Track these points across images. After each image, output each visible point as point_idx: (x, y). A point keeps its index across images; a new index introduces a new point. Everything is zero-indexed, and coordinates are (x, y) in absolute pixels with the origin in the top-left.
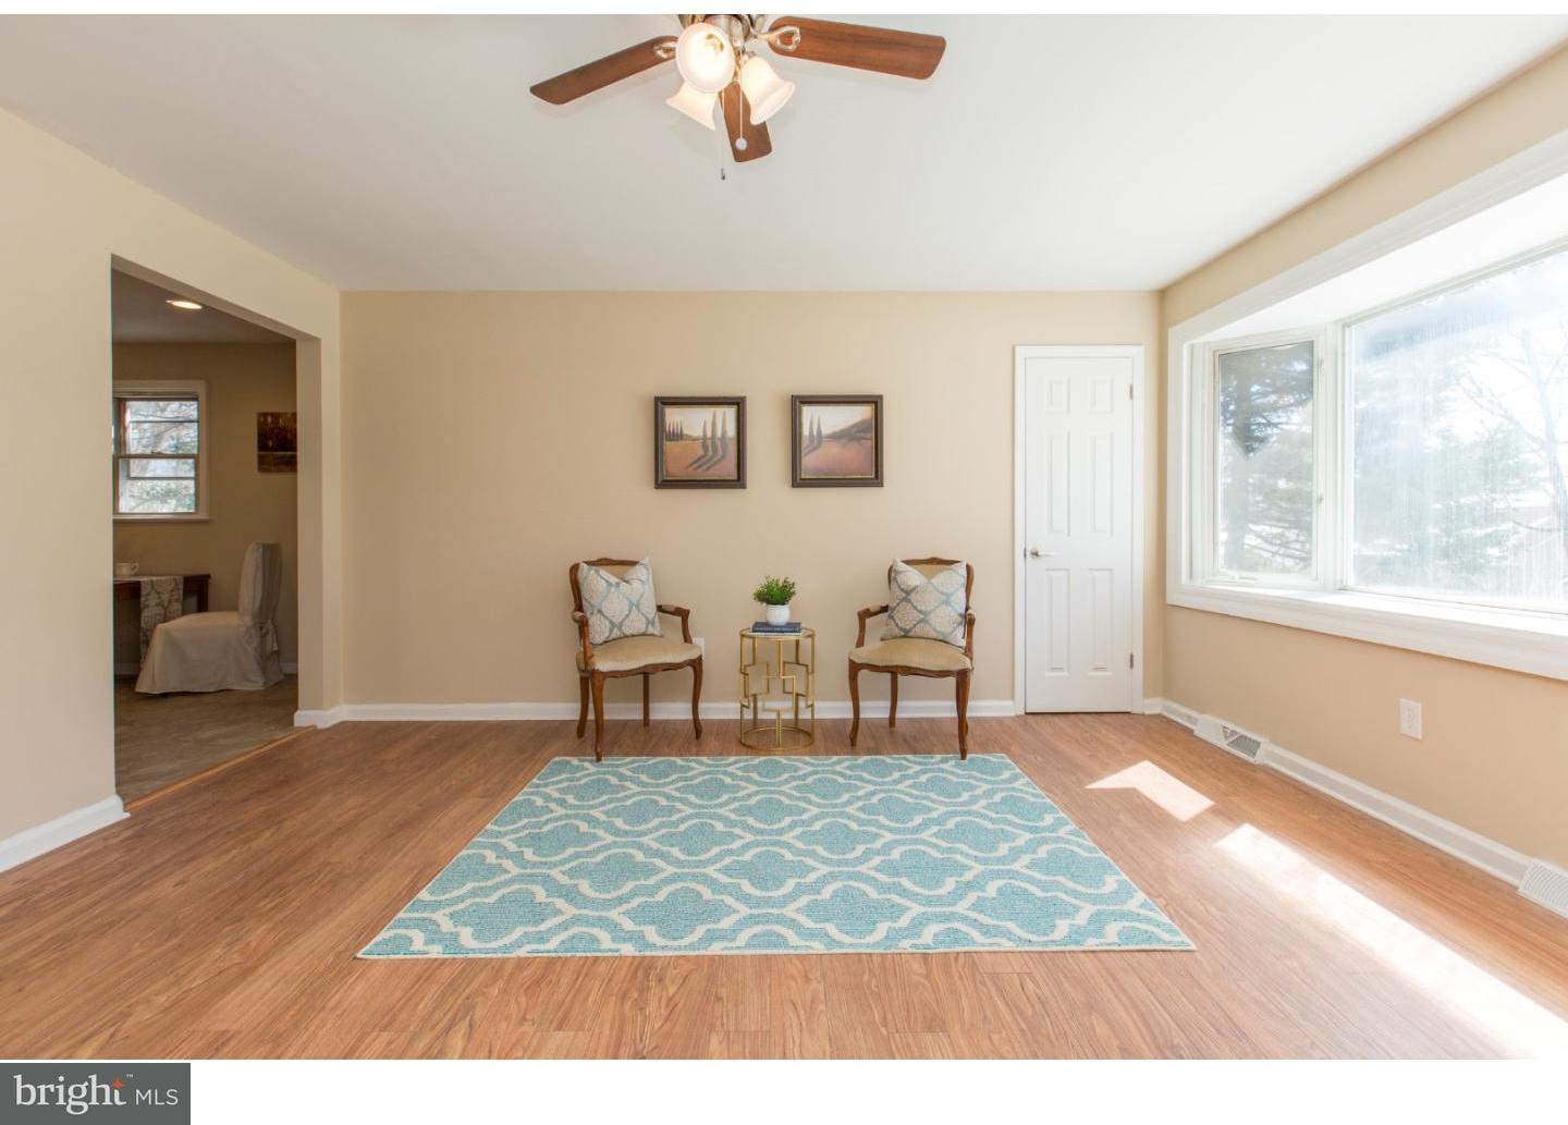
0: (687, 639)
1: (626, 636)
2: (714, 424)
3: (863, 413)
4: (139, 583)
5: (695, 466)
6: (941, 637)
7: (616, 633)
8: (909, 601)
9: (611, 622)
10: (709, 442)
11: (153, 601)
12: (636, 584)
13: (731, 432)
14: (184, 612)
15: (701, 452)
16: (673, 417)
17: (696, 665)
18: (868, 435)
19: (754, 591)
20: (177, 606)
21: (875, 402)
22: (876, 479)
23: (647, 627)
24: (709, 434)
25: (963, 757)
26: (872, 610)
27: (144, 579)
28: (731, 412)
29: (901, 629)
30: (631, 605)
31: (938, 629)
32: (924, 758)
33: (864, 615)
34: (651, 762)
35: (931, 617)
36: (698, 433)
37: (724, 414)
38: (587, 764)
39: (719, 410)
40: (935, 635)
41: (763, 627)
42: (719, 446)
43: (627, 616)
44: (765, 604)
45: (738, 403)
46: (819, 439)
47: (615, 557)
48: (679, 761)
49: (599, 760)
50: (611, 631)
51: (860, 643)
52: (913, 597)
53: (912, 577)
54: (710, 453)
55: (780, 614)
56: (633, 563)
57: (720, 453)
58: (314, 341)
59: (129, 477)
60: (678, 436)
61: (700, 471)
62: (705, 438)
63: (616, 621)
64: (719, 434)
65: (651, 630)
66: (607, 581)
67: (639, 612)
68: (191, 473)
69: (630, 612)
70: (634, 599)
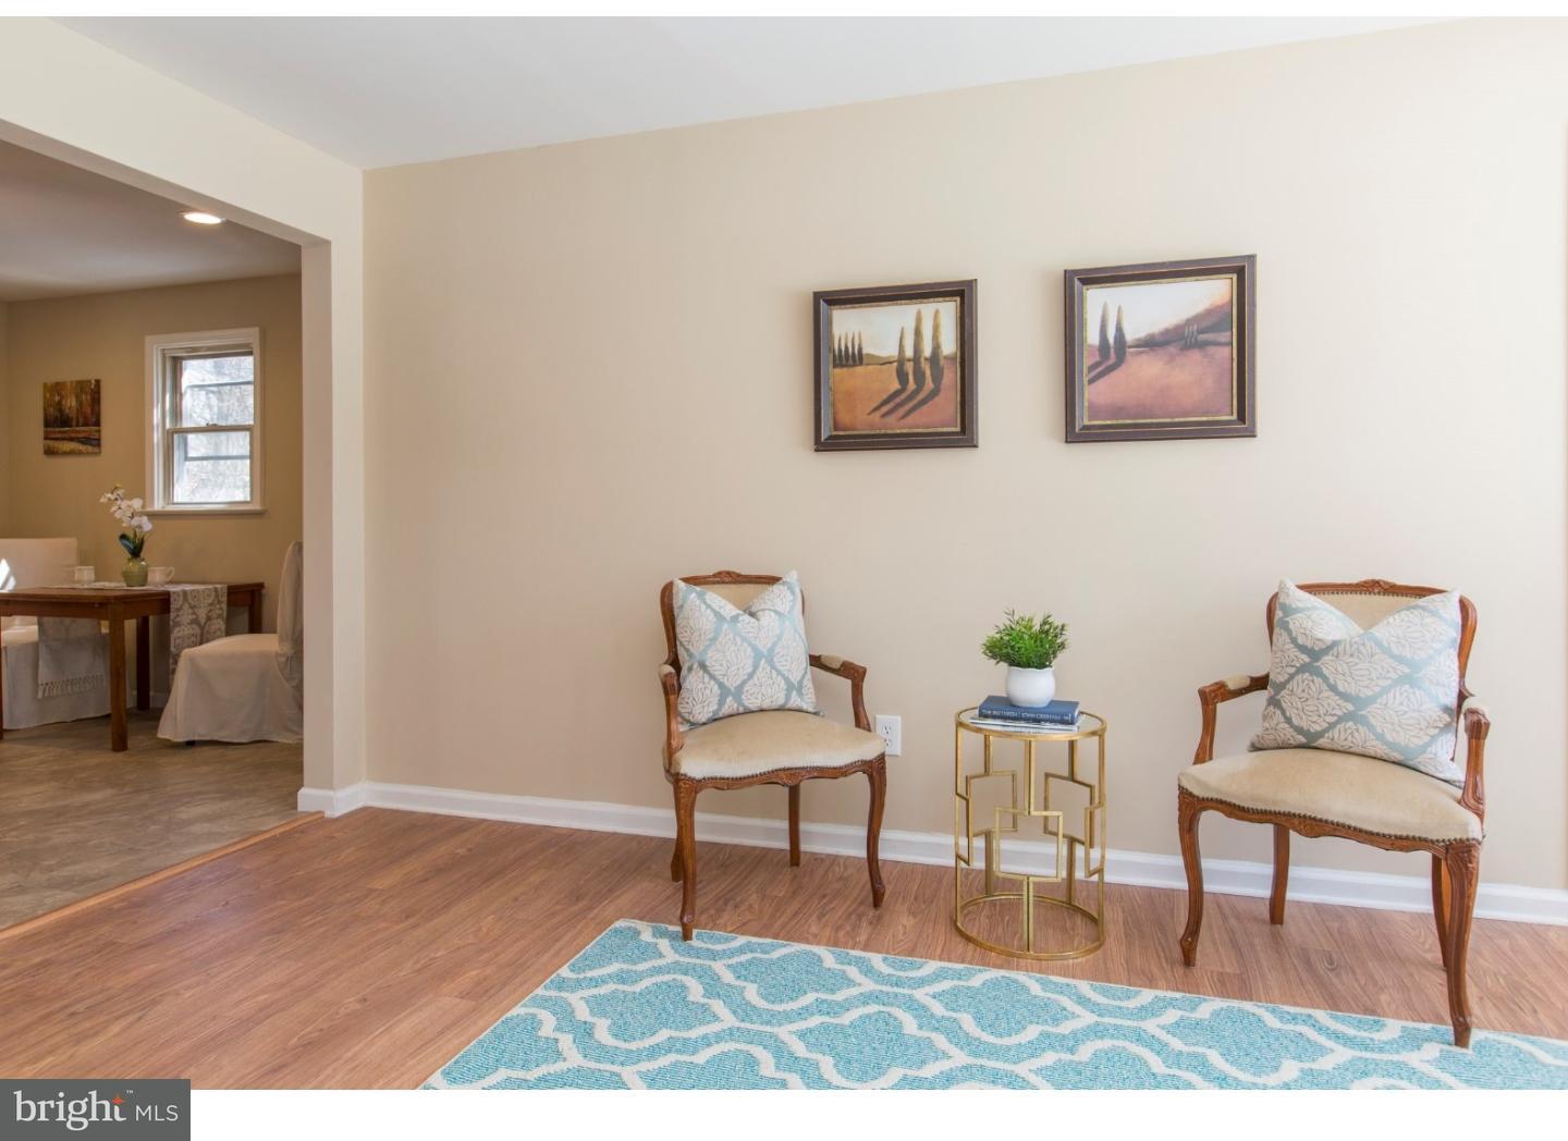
0: (861, 721)
1: (749, 712)
2: (918, 333)
3: (1215, 292)
4: (168, 594)
5: (885, 409)
6: (1397, 756)
7: (730, 705)
8: (1319, 673)
9: (721, 685)
10: (909, 367)
11: (186, 617)
12: (767, 619)
13: (949, 346)
14: (229, 632)
15: (896, 386)
16: (847, 325)
17: (875, 770)
18: (1223, 337)
19: (984, 640)
20: (220, 624)
21: (1240, 271)
22: (1241, 421)
23: (788, 697)
24: (909, 353)
25: (1461, 1036)
26: (1232, 686)
27: (172, 588)
28: (948, 310)
29: (1299, 730)
30: (758, 656)
31: (1389, 737)
32: (1359, 1025)
33: (1213, 697)
34: (775, 955)
35: (1373, 713)
36: (891, 351)
37: (937, 312)
38: (664, 944)
39: (928, 308)
40: (1381, 750)
41: (1002, 708)
42: (928, 372)
43: (751, 676)
44: (1004, 665)
45: (962, 293)
46: (1115, 352)
47: (744, 572)
48: (827, 956)
49: (686, 936)
50: (721, 703)
51: (1204, 754)
52: (1327, 664)
53: (1326, 621)
54: (912, 386)
55: (1036, 687)
56: (772, 580)
57: (929, 384)
58: (323, 245)
59: (187, 459)
60: (852, 358)
61: (891, 419)
62: (901, 361)
63: (732, 683)
64: (927, 351)
65: (795, 701)
66: (716, 614)
67: (773, 667)
68: (246, 451)
69: (756, 667)
70: (763, 645)
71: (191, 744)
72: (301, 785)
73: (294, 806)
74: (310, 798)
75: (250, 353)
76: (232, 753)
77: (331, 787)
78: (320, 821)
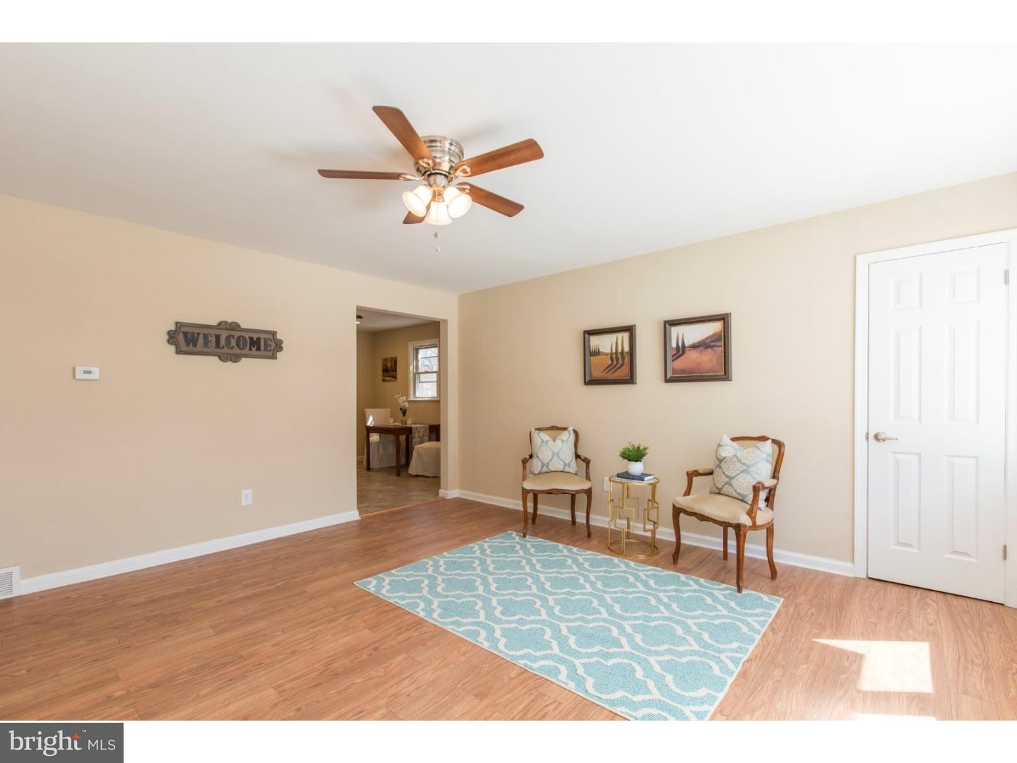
0: (588, 478)
1: (550, 472)
2: (617, 344)
3: (716, 327)
4: (411, 428)
5: (607, 371)
6: (740, 498)
7: (545, 469)
8: (721, 468)
9: (542, 463)
10: (614, 356)
11: (417, 435)
12: (558, 442)
13: (627, 349)
14: (429, 441)
15: (610, 362)
16: (595, 342)
17: (589, 492)
18: (719, 344)
19: (620, 452)
20: (426, 438)
21: (724, 319)
22: (725, 375)
23: (564, 468)
24: (614, 351)
25: (739, 590)
26: (701, 471)
27: (413, 426)
28: (626, 335)
29: (717, 488)
31: (738, 491)
32: (709, 583)
33: (691, 475)
34: (546, 544)
35: (734, 482)
36: (608, 351)
37: (623, 337)
38: (517, 538)
39: (620, 335)
40: (736, 495)
41: (626, 475)
42: (620, 358)
43: (551, 460)
44: (626, 461)
45: (630, 330)
46: (681, 350)
47: (560, 426)
49: (524, 536)
50: (542, 468)
51: (688, 493)
52: (723, 465)
53: (729, 449)
54: (615, 362)
55: (636, 468)
56: (565, 429)
57: (620, 362)
58: (445, 321)
59: (420, 382)
60: (596, 353)
61: (609, 374)
62: (612, 354)
63: (545, 462)
64: (620, 350)
65: (567, 469)
66: (542, 440)
67: (559, 457)
68: (435, 380)
69: (553, 457)
70: (556, 451)
71: (417, 476)
72: (440, 488)
73: (437, 494)
74: (442, 492)
75: (436, 347)
76: (427, 479)
77: (447, 490)
78: (444, 499)
